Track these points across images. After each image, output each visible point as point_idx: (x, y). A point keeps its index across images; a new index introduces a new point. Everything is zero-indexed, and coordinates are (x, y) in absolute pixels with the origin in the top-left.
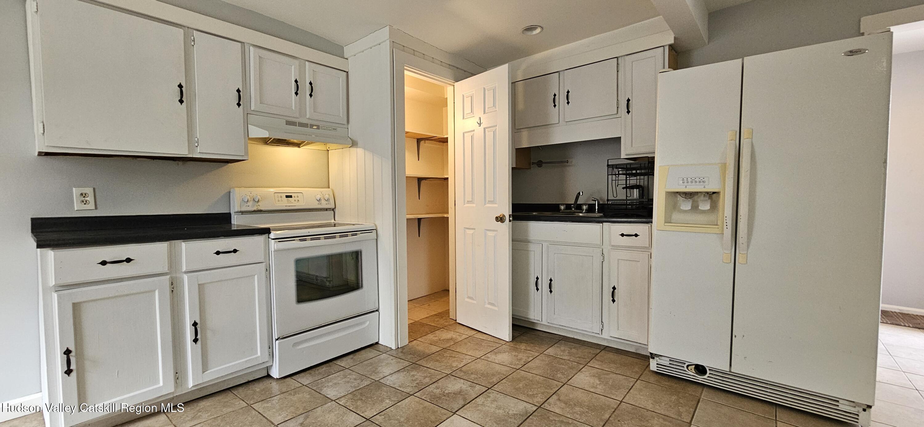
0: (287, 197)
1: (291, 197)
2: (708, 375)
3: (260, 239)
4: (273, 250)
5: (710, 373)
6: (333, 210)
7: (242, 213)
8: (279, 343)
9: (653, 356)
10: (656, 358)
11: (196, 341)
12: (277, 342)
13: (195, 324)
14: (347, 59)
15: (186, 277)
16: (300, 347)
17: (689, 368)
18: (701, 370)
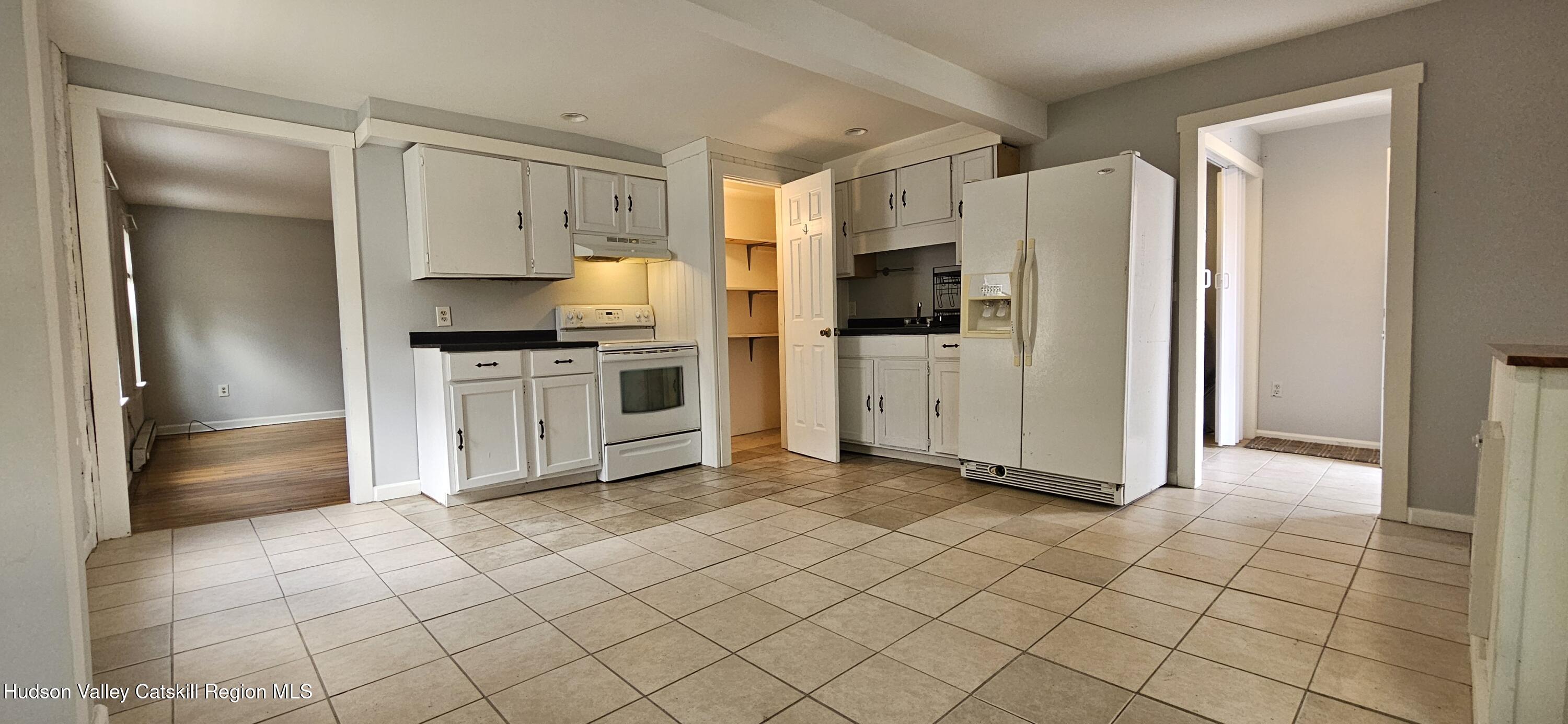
0: (608, 314)
1: (611, 314)
2: (1006, 475)
3: (590, 351)
4: (601, 362)
5: (1008, 473)
6: (653, 327)
7: (567, 329)
8: (608, 449)
9: (962, 462)
10: (966, 464)
11: (542, 437)
12: (606, 447)
13: (541, 422)
14: (665, 167)
15: (534, 381)
16: (626, 455)
17: (992, 470)
18: (1000, 470)
